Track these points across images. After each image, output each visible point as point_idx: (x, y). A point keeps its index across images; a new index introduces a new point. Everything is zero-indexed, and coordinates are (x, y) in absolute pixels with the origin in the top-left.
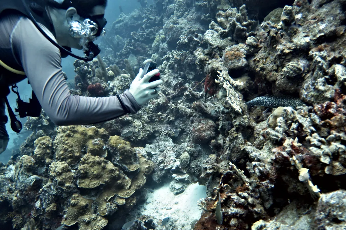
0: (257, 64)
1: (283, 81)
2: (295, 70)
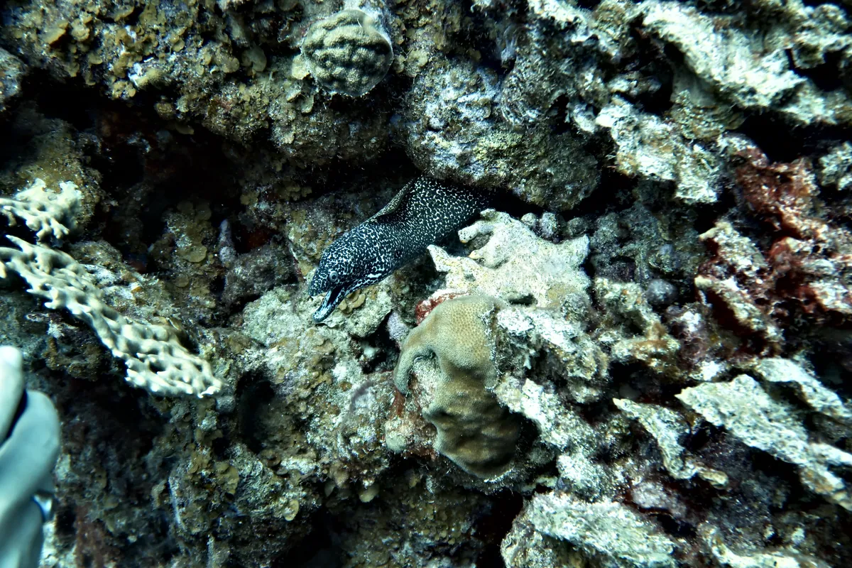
0: (94, 60)
1: (319, 126)
2: (365, 60)
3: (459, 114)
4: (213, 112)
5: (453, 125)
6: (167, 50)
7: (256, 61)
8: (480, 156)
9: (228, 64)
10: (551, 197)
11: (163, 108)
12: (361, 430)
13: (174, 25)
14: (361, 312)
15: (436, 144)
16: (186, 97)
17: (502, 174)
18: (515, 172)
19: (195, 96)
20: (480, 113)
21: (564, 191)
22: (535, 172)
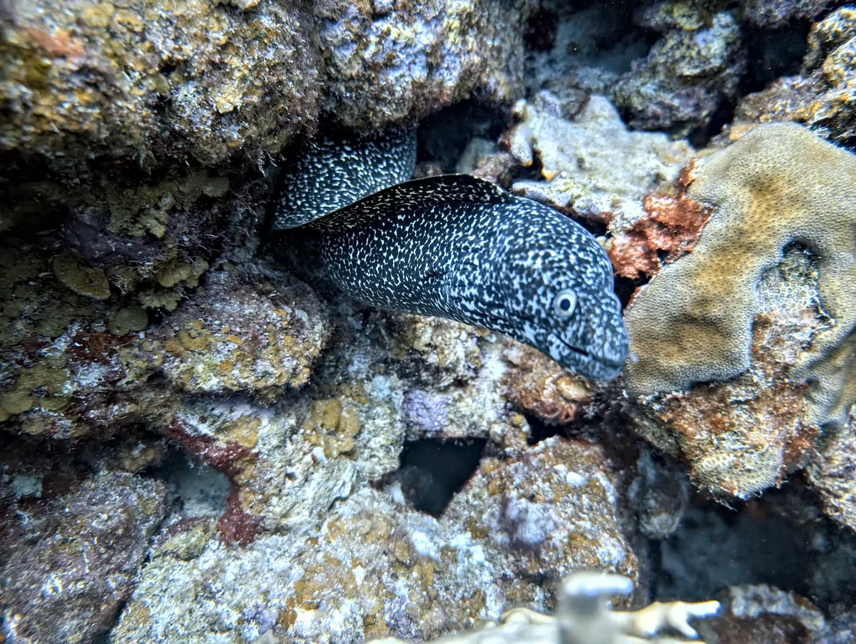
15: (395, 43)
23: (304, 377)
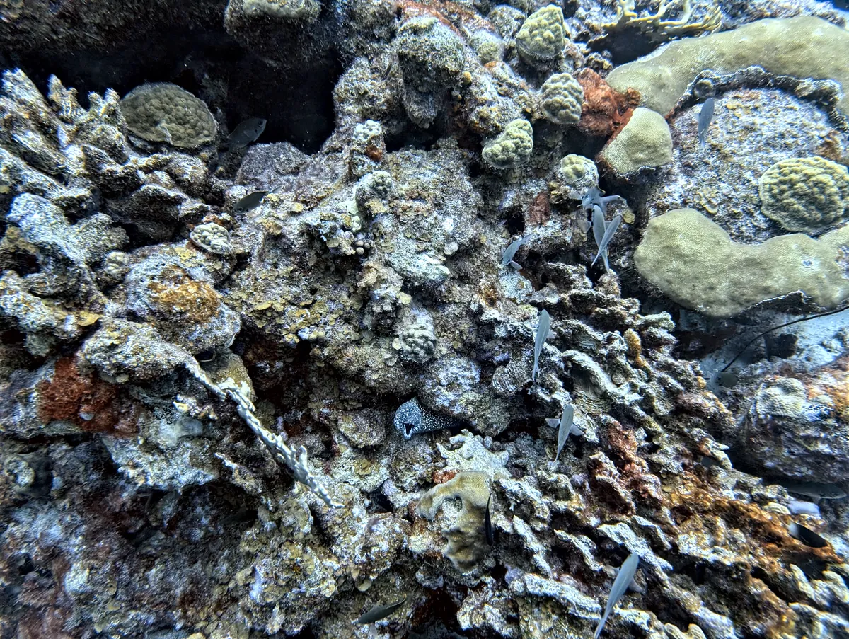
3: (457, 380)
4: (341, 358)
5: (453, 385)
6: (325, 324)
7: (367, 337)
8: (462, 403)
9: (354, 336)
10: (486, 429)
11: (317, 351)
12: (381, 544)
13: (332, 313)
14: (369, 478)
15: (441, 393)
16: (330, 348)
17: (469, 413)
18: (475, 413)
19: (334, 348)
20: (467, 382)
21: (492, 427)
22: (483, 415)
23: (362, 446)
